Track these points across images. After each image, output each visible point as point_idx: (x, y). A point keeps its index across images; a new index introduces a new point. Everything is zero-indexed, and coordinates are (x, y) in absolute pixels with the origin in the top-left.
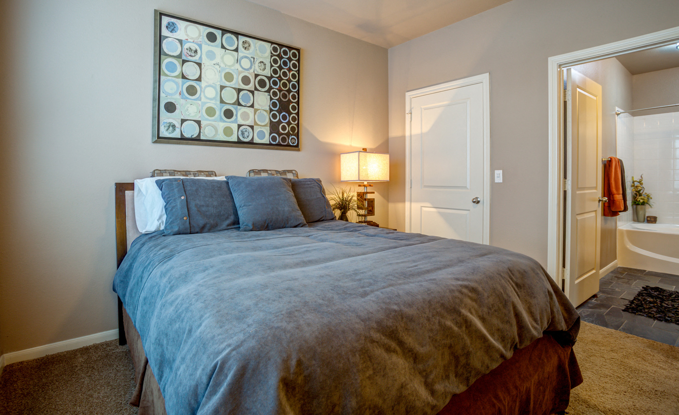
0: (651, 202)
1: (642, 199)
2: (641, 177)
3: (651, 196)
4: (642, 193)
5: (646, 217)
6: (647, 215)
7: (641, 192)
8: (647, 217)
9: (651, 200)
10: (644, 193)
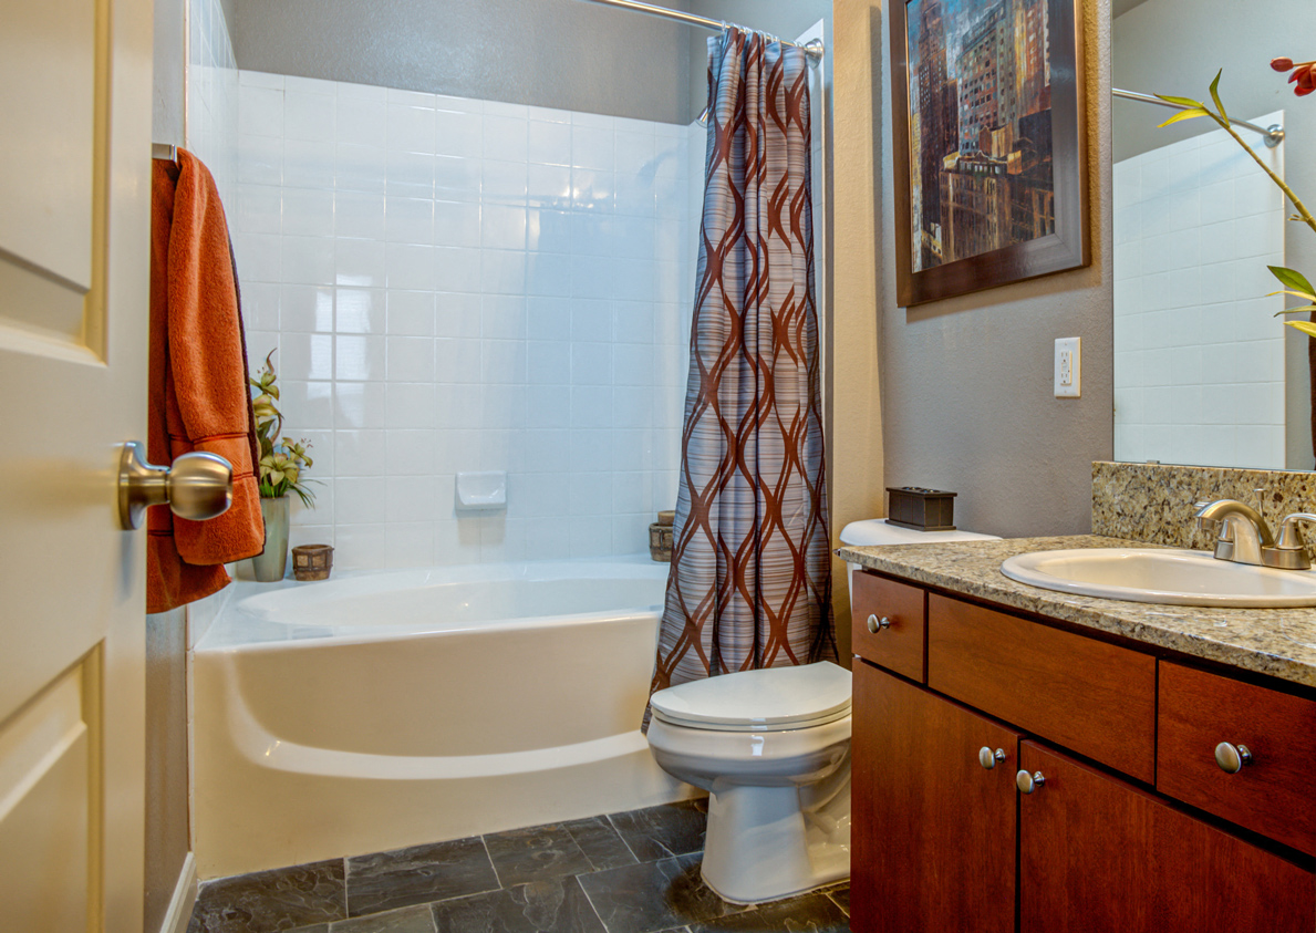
0: (309, 479)
1: (275, 467)
2: (268, 361)
3: (308, 453)
4: (275, 438)
5: (290, 554)
6: (291, 546)
7: (269, 435)
8: (296, 553)
9: (307, 473)
10: (279, 441)
